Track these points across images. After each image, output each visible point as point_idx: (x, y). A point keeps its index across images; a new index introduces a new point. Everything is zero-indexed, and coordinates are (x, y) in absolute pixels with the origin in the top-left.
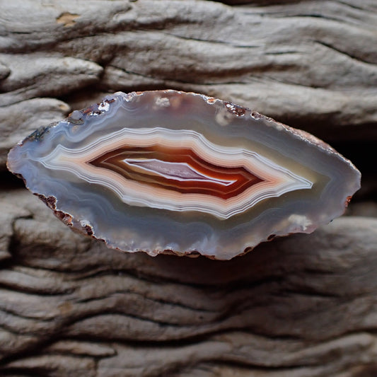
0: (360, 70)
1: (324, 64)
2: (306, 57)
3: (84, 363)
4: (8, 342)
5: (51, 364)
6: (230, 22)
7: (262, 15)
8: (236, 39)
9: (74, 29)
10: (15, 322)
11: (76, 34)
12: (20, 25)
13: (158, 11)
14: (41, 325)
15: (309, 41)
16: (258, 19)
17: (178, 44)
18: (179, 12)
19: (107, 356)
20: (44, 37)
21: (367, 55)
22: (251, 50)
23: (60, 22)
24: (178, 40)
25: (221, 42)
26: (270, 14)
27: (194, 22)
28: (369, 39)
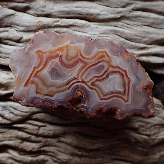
0: (128, 43)
1: (117, 41)
2: (111, 38)
3: (36, 127)
4: (14, 117)
5: (26, 126)
6: (89, 26)
7: (99, 25)
8: (90, 32)
9: (42, 26)
10: (16, 112)
11: (43, 27)
12: (27, 24)
13: (67, 22)
14: (24, 114)
15: (113, 34)
16: (97, 26)
17: (72, 32)
18: (73, 23)
19: (43, 126)
20: (34, 28)
21: (131, 39)
22: (94, 35)
23: (38, 24)
24: (72, 31)
25: (85, 32)
26: (101, 25)
27: (78, 26)
28: (132, 34)
